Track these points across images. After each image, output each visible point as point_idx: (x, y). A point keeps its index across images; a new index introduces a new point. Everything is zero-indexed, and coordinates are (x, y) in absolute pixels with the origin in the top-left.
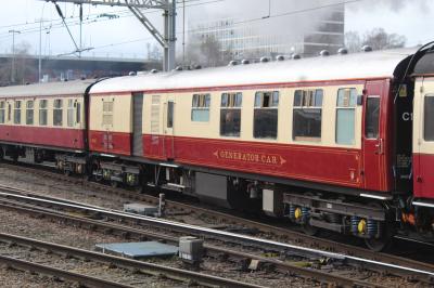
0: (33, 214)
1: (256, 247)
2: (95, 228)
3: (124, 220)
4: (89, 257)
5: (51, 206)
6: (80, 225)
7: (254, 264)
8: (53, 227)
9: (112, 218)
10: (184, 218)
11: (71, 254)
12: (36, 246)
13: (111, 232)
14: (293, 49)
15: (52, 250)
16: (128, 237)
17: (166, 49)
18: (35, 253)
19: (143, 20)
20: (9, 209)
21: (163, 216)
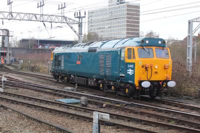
0: (36, 90)
1: (106, 100)
2: (55, 95)
3: (64, 92)
4: (53, 103)
5: (41, 88)
6: (50, 93)
7: (104, 105)
8: (42, 94)
9: (61, 91)
10: (84, 92)
11: (47, 102)
12: (36, 100)
13: (60, 96)
14: (122, 37)
15: (41, 101)
16: (65, 97)
17: (79, 37)
18: (36, 102)
19: (72, 28)
20: (28, 89)
21: (77, 91)
